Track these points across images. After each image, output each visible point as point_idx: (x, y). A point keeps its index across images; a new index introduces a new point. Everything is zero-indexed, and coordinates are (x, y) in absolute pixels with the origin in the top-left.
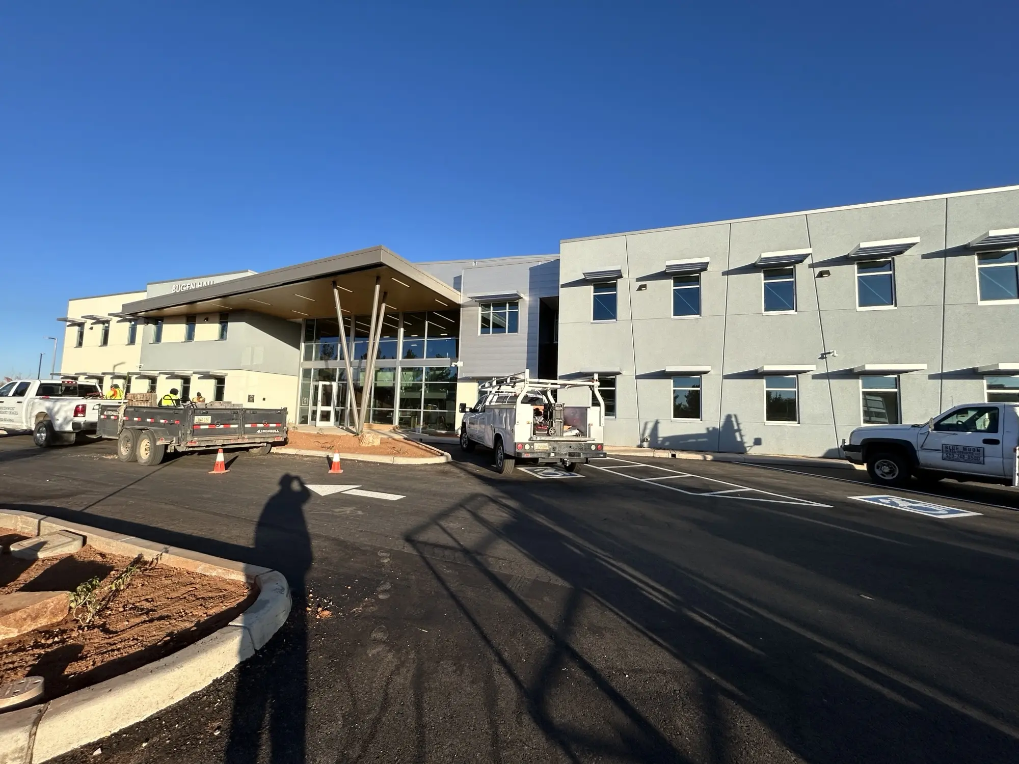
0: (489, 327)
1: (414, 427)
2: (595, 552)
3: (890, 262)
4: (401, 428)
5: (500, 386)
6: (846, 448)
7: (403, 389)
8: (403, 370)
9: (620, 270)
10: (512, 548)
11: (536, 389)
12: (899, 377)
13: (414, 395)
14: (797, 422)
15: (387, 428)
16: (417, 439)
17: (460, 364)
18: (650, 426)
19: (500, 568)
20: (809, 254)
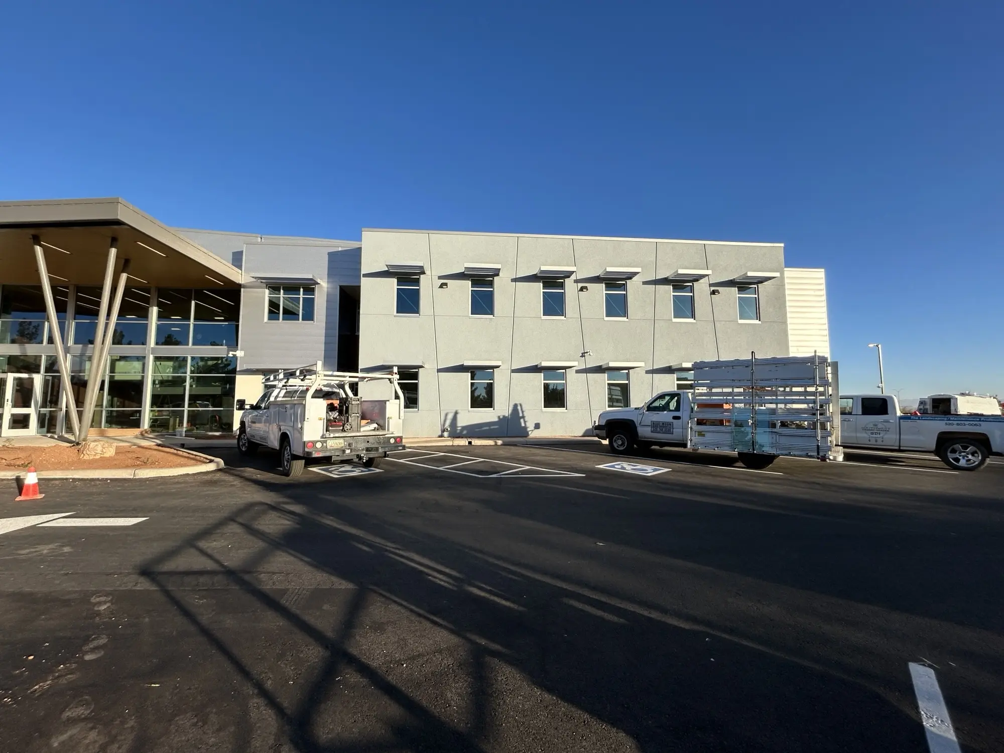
0: (279, 313)
1: (174, 429)
2: (385, 546)
3: (624, 284)
4: (153, 431)
5: (288, 379)
6: (597, 428)
7: (157, 382)
8: (157, 359)
9: (423, 267)
10: (292, 558)
11: (333, 383)
12: (629, 371)
13: (176, 391)
14: (565, 408)
15: (130, 434)
16: (176, 445)
17: (239, 353)
18: (450, 416)
19: (274, 583)
20: (574, 272)
